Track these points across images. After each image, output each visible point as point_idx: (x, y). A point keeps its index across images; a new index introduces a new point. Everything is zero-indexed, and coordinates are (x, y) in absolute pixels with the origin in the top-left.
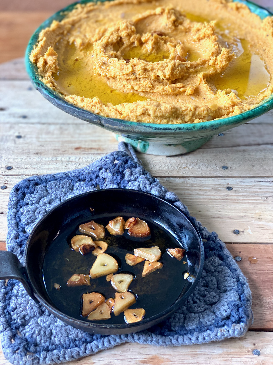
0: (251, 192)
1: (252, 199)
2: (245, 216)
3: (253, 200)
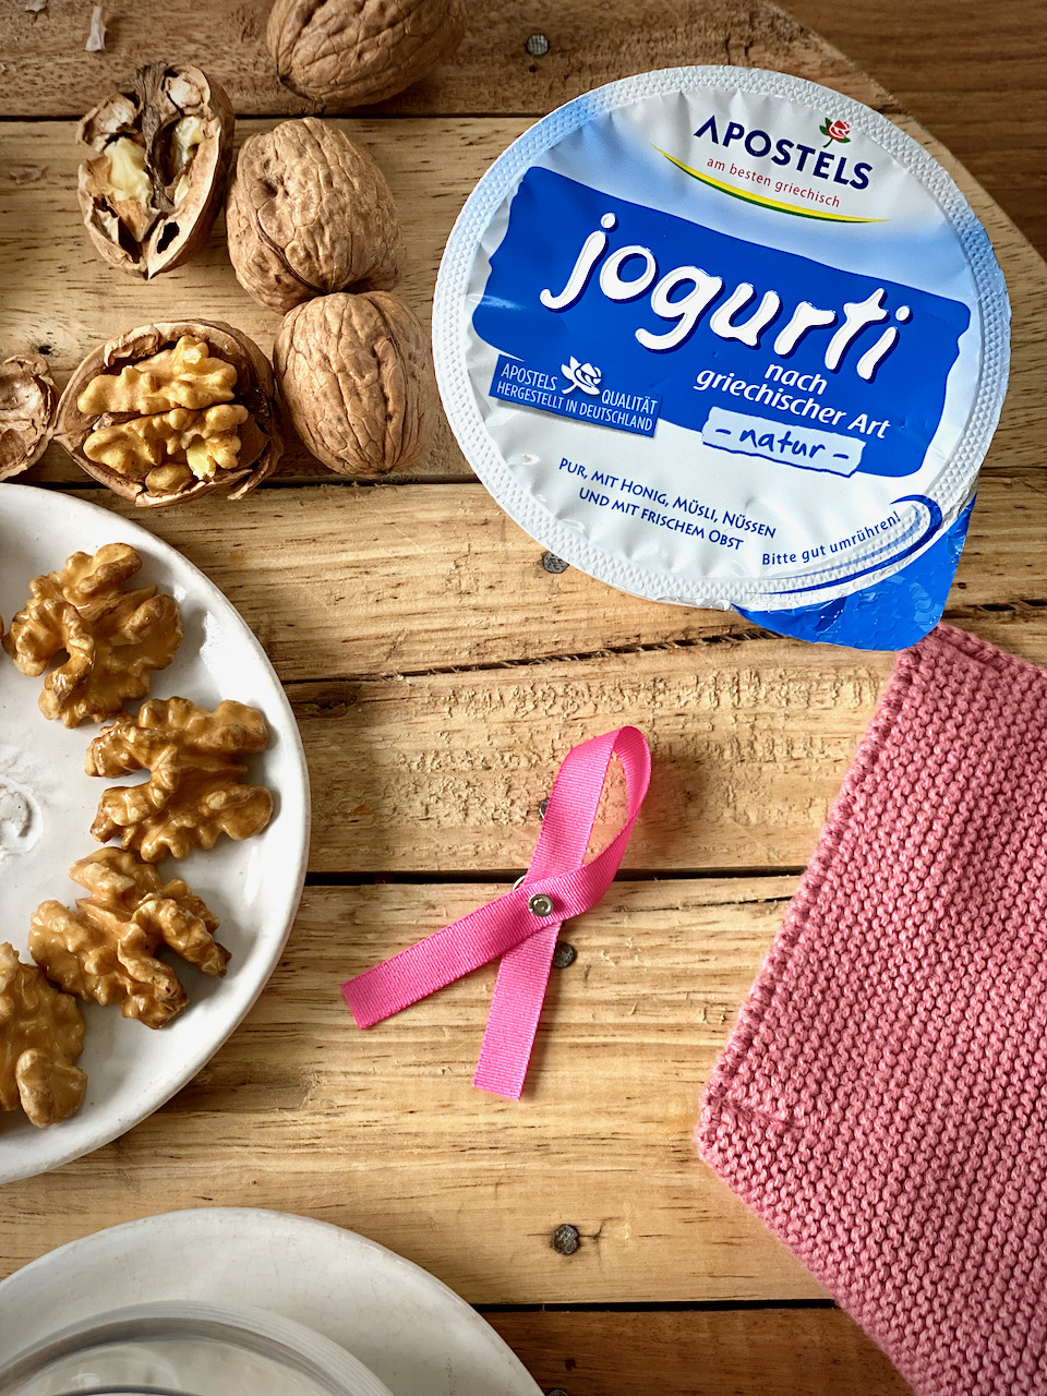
0: (658, 979)
1: (662, 1020)
2: (614, 1135)
3: (661, 1029)
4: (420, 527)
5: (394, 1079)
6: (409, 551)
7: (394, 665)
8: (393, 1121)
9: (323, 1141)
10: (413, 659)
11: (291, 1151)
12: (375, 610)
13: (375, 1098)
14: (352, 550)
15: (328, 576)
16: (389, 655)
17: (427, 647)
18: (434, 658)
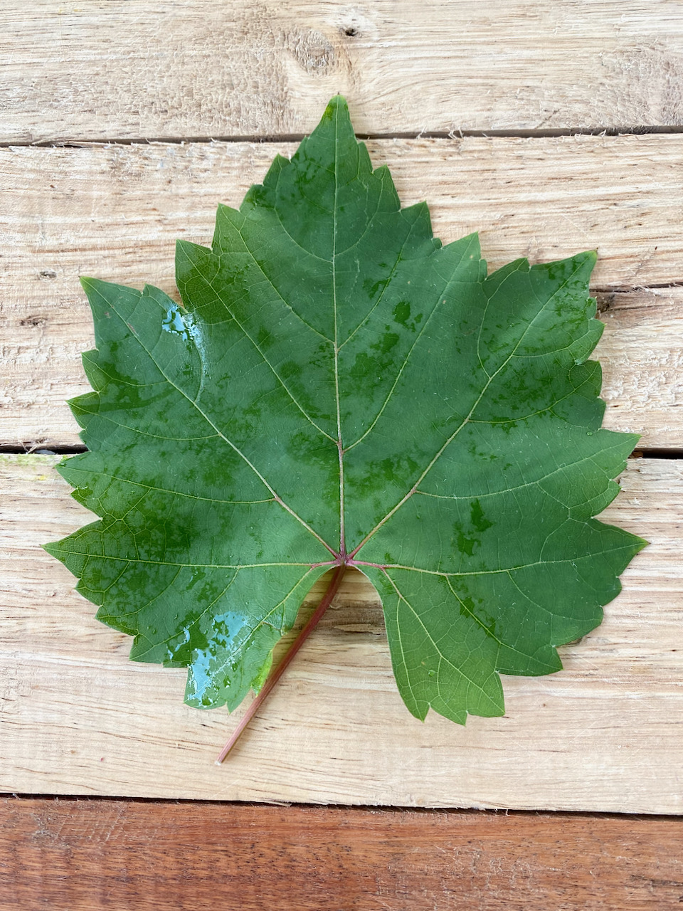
4: (659, 168)
5: (658, 622)
6: (651, 187)
7: (641, 280)
8: (658, 657)
9: (601, 672)
10: (659, 274)
11: (573, 679)
12: (623, 235)
13: (643, 638)
14: (604, 185)
15: (586, 207)
16: (638, 272)
17: (668, 264)
18: (675, 273)
